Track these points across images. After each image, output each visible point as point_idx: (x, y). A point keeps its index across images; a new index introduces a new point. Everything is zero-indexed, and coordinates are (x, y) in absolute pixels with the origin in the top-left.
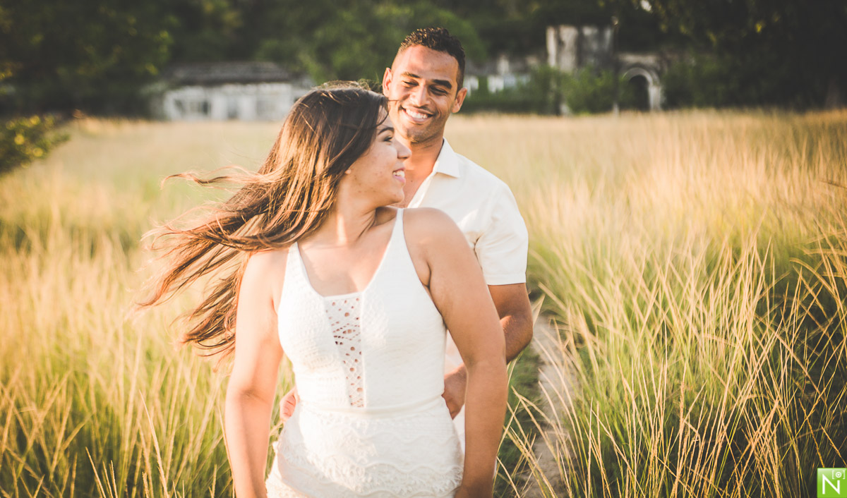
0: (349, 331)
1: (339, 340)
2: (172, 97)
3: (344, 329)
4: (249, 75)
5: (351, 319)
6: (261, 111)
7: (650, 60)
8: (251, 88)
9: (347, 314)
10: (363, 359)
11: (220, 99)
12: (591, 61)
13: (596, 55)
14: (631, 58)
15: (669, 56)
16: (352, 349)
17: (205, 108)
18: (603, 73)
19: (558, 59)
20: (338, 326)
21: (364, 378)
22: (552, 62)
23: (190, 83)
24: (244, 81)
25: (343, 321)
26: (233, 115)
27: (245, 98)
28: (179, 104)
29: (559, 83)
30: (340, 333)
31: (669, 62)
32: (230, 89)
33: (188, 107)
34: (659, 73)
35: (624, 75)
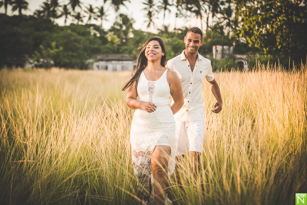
0: (152, 88)
1: (150, 90)
2: (95, 64)
3: (151, 88)
4: (120, 58)
5: (153, 86)
6: (123, 69)
7: (244, 57)
8: (120, 62)
9: (152, 85)
10: (153, 94)
11: (110, 65)
12: (226, 57)
13: (228, 55)
14: (238, 56)
15: (250, 55)
16: (152, 92)
17: (106, 68)
18: (230, 60)
19: (216, 56)
20: (150, 87)
21: (153, 98)
22: (214, 57)
23: (102, 60)
24: (119, 60)
25: (151, 86)
26: (115, 70)
27: (118, 65)
28: (98, 67)
29: (216, 63)
30: (150, 88)
31: (250, 58)
32: (113, 62)
33: (100, 68)
34: (248, 61)
35: (237, 61)
